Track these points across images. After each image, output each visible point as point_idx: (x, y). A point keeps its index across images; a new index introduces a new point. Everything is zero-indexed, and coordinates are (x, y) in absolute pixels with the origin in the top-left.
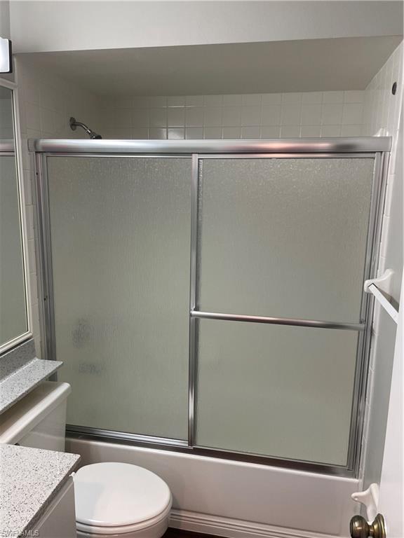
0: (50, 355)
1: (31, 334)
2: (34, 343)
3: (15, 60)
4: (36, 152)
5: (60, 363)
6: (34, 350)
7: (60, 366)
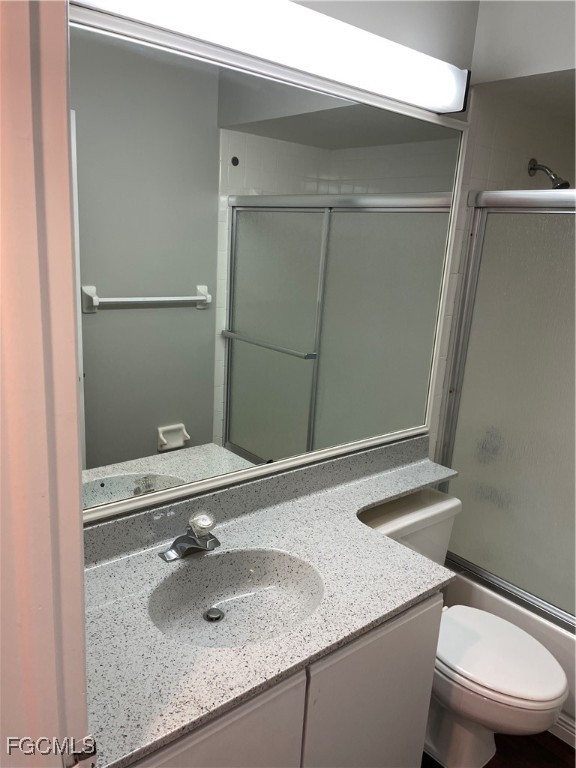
0: (445, 460)
1: (426, 429)
2: (428, 441)
3: (472, 92)
4: (476, 208)
5: (454, 472)
6: (427, 449)
7: (453, 476)
